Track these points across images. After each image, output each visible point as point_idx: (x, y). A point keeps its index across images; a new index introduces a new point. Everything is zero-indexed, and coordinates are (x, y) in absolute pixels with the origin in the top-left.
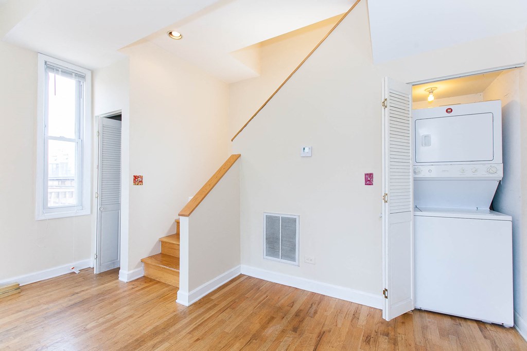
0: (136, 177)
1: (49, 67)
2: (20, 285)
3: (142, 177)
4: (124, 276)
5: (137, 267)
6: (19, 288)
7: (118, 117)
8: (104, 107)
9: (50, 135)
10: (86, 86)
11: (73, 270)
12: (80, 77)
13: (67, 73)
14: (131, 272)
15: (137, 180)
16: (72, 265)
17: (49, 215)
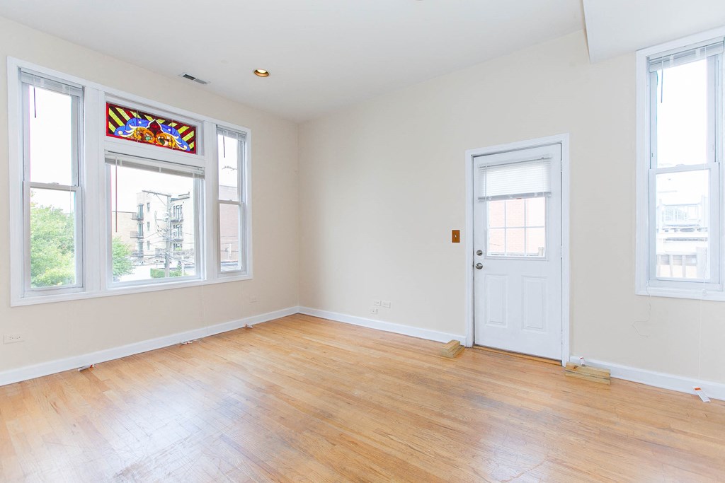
2: (611, 376)
6: (610, 378)
11: (698, 393)
16: (699, 382)
17: (652, 291)
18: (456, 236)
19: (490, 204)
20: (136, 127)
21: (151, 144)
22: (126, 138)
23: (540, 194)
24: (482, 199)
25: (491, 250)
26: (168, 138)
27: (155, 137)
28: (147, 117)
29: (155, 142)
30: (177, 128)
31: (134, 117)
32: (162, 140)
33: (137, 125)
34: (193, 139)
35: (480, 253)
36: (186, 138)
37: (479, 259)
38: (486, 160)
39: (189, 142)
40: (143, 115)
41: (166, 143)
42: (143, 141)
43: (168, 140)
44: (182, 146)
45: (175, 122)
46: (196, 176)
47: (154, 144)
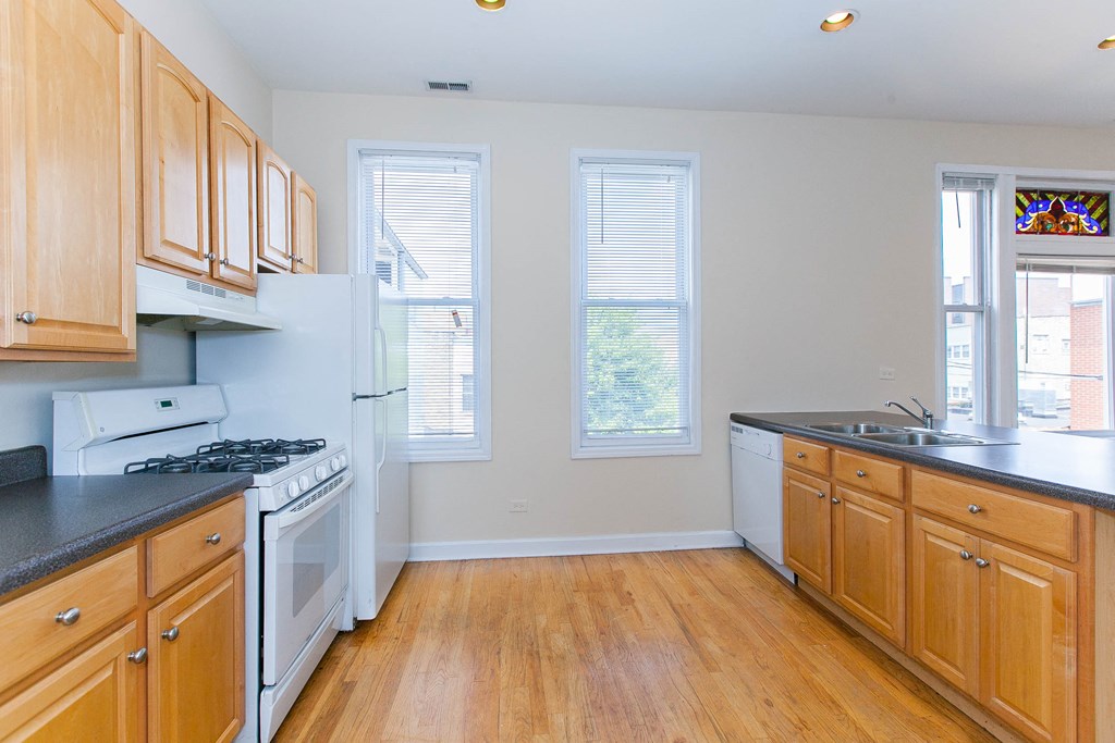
20: (1036, 214)
21: (1053, 233)
22: (1026, 233)
26: (1073, 220)
27: (1058, 222)
28: (1049, 196)
29: (1058, 229)
30: (1084, 202)
31: (1033, 199)
32: (1066, 226)
33: (1038, 210)
34: (1106, 215)
36: (1095, 216)
39: (1099, 221)
40: (1043, 194)
41: (1071, 228)
42: (1044, 232)
43: (1073, 224)
44: (1090, 228)
45: (1082, 193)
47: (1057, 232)
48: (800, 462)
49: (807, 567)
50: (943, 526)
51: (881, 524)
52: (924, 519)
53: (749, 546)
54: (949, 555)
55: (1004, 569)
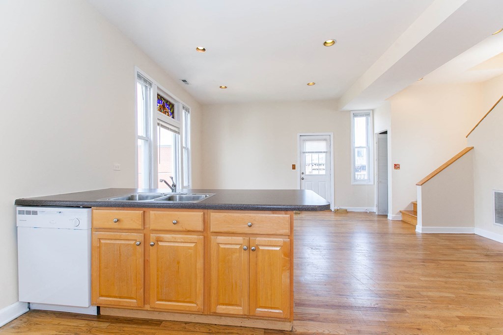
0: (395, 165)
1: (355, 115)
3: (399, 165)
4: (390, 217)
5: (397, 214)
7: (386, 133)
8: (379, 129)
9: (356, 146)
10: (370, 118)
11: (367, 211)
12: (367, 115)
13: (362, 115)
14: (394, 215)
15: (396, 166)
16: (366, 208)
17: (356, 183)
18: (294, 167)
19: (307, 154)
20: (159, 105)
23: (324, 152)
24: (304, 153)
25: (307, 173)
28: (162, 99)
34: (173, 112)
35: (303, 173)
37: (303, 176)
38: (305, 138)
40: (161, 97)
41: (167, 114)
45: (169, 102)
46: (175, 132)
48: (116, 226)
49: (120, 297)
50: (230, 238)
51: (189, 248)
52: (218, 237)
53: (33, 307)
54: (233, 251)
55: (261, 248)
